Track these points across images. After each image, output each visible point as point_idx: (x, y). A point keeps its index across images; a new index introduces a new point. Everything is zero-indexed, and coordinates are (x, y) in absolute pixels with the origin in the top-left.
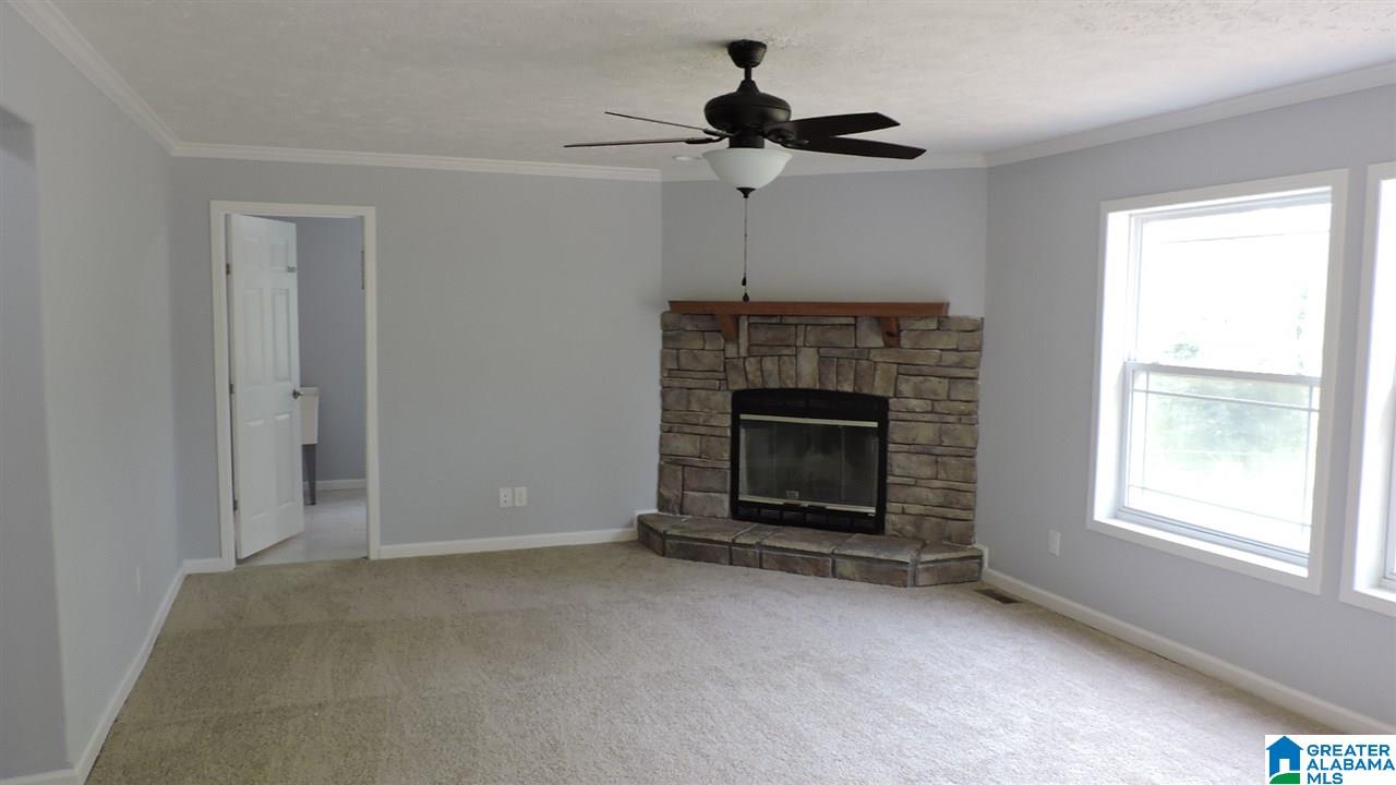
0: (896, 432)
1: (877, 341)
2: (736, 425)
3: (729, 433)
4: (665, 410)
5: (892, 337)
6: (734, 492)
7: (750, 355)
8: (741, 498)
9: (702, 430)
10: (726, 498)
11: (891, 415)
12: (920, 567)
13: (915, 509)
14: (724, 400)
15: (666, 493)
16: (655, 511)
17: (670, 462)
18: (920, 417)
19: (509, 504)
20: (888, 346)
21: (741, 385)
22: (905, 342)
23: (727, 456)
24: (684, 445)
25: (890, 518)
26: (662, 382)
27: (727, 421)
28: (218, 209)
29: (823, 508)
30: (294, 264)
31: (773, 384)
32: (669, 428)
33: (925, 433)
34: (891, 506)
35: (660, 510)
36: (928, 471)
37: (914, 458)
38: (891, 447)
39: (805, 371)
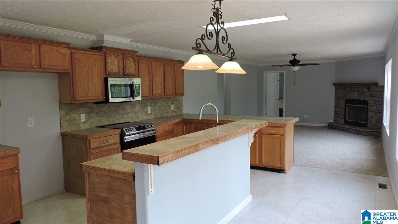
0: (369, 108)
1: (366, 90)
2: (345, 106)
3: (344, 108)
4: (335, 103)
5: (369, 89)
6: (345, 118)
7: (347, 93)
8: (346, 120)
9: (340, 107)
10: (343, 120)
11: (369, 104)
12: (365, 132)
13: (372, 123)
14: (343, 102)
15: (335, 119)
16: (333, 122)
17: (336, 113)
18: (373, 105)
19: (305, 118)
20: (369, 91)
21: (346, 99)
22: (371, 90)
23: (344, 112)
24: (338, 110)
25: (368, 124)
26: (335, 98)
27: (344, 105)
28: (265, 73)
29: (358, 122)
30: (279, 79)
31: (351, 99)
32: (335, 107)
33: (374, 108)
34: (369, 122)
35: (334, 121)
36: (374, 115)
37: (372, 113)
38: (369, 110)
39: (355, 96)
